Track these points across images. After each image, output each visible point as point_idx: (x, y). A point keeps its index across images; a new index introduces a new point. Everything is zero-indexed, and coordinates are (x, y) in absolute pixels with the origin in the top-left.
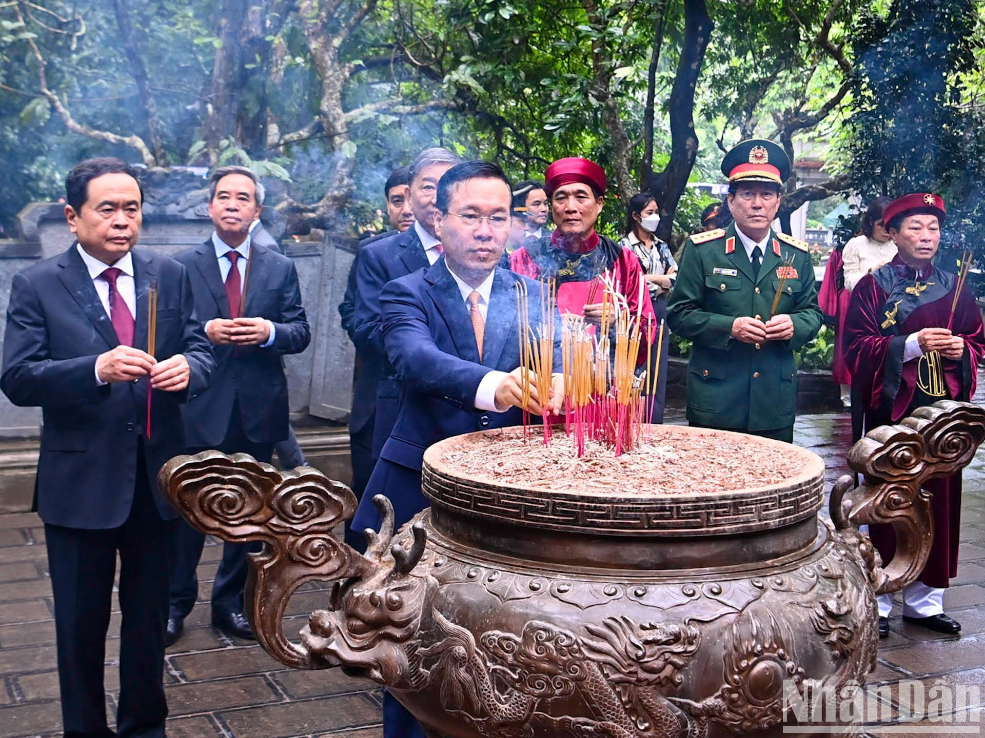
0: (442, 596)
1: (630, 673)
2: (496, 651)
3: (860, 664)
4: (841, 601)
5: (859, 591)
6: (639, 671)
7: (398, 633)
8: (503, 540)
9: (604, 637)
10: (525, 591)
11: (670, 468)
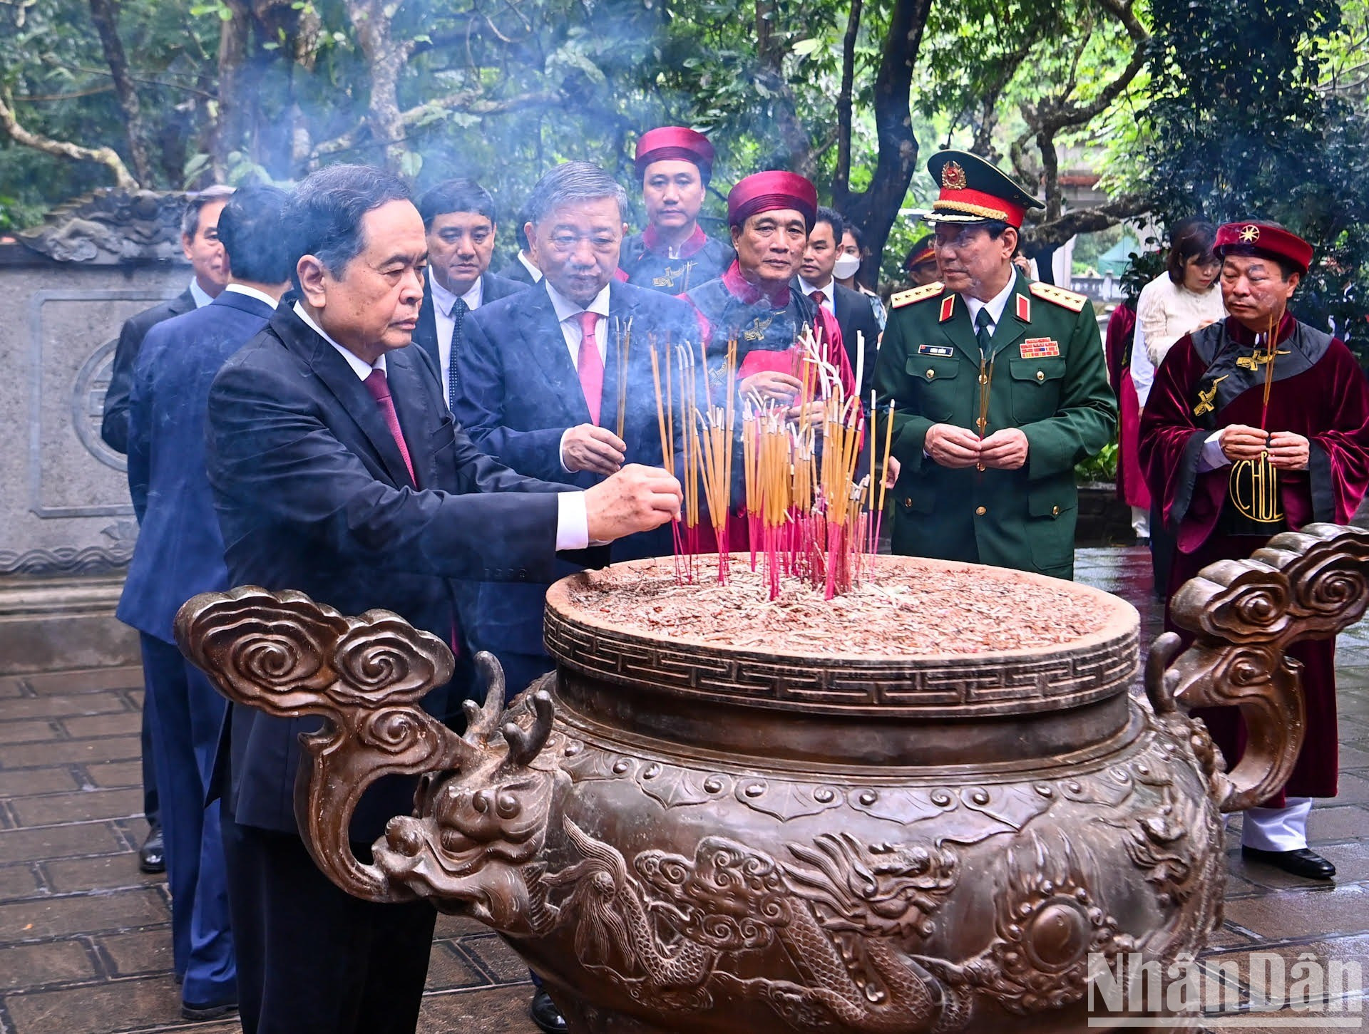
0: (576, 799)
1: (855, 917)
2: (657, 879)
3: (1200, 914)
4: (1170, 819)
5: (1196, 805)
6: (870, 915)
7: (514, 851)
8: (665, 719)
9: (816, 864)
10: (699, 794)
11: (907, 618)
